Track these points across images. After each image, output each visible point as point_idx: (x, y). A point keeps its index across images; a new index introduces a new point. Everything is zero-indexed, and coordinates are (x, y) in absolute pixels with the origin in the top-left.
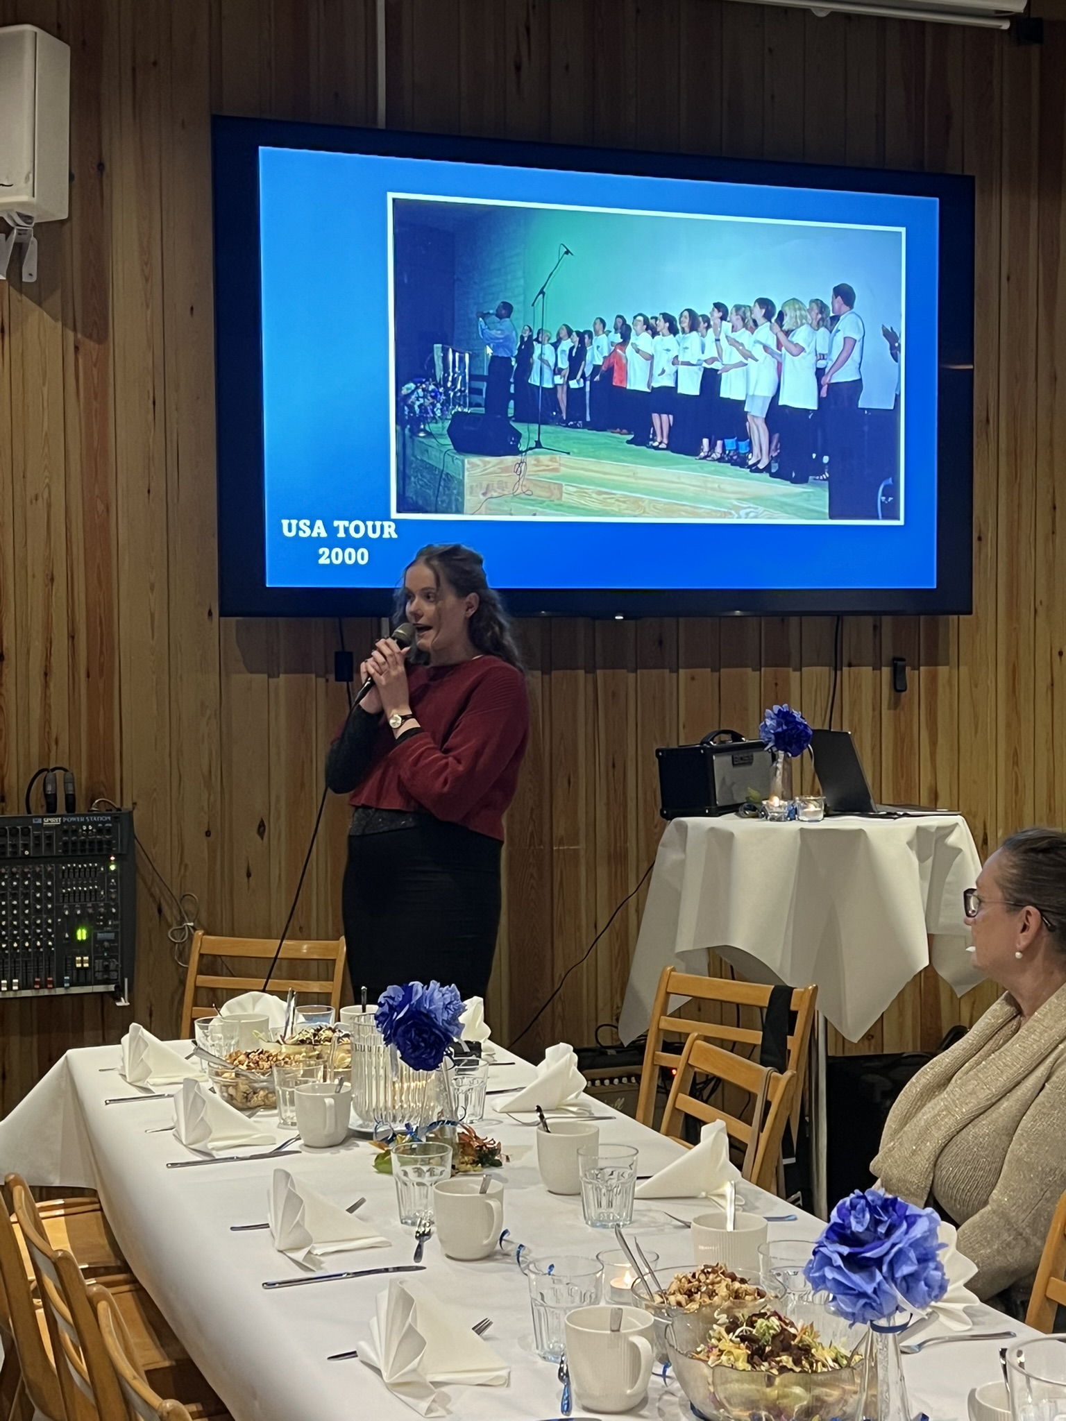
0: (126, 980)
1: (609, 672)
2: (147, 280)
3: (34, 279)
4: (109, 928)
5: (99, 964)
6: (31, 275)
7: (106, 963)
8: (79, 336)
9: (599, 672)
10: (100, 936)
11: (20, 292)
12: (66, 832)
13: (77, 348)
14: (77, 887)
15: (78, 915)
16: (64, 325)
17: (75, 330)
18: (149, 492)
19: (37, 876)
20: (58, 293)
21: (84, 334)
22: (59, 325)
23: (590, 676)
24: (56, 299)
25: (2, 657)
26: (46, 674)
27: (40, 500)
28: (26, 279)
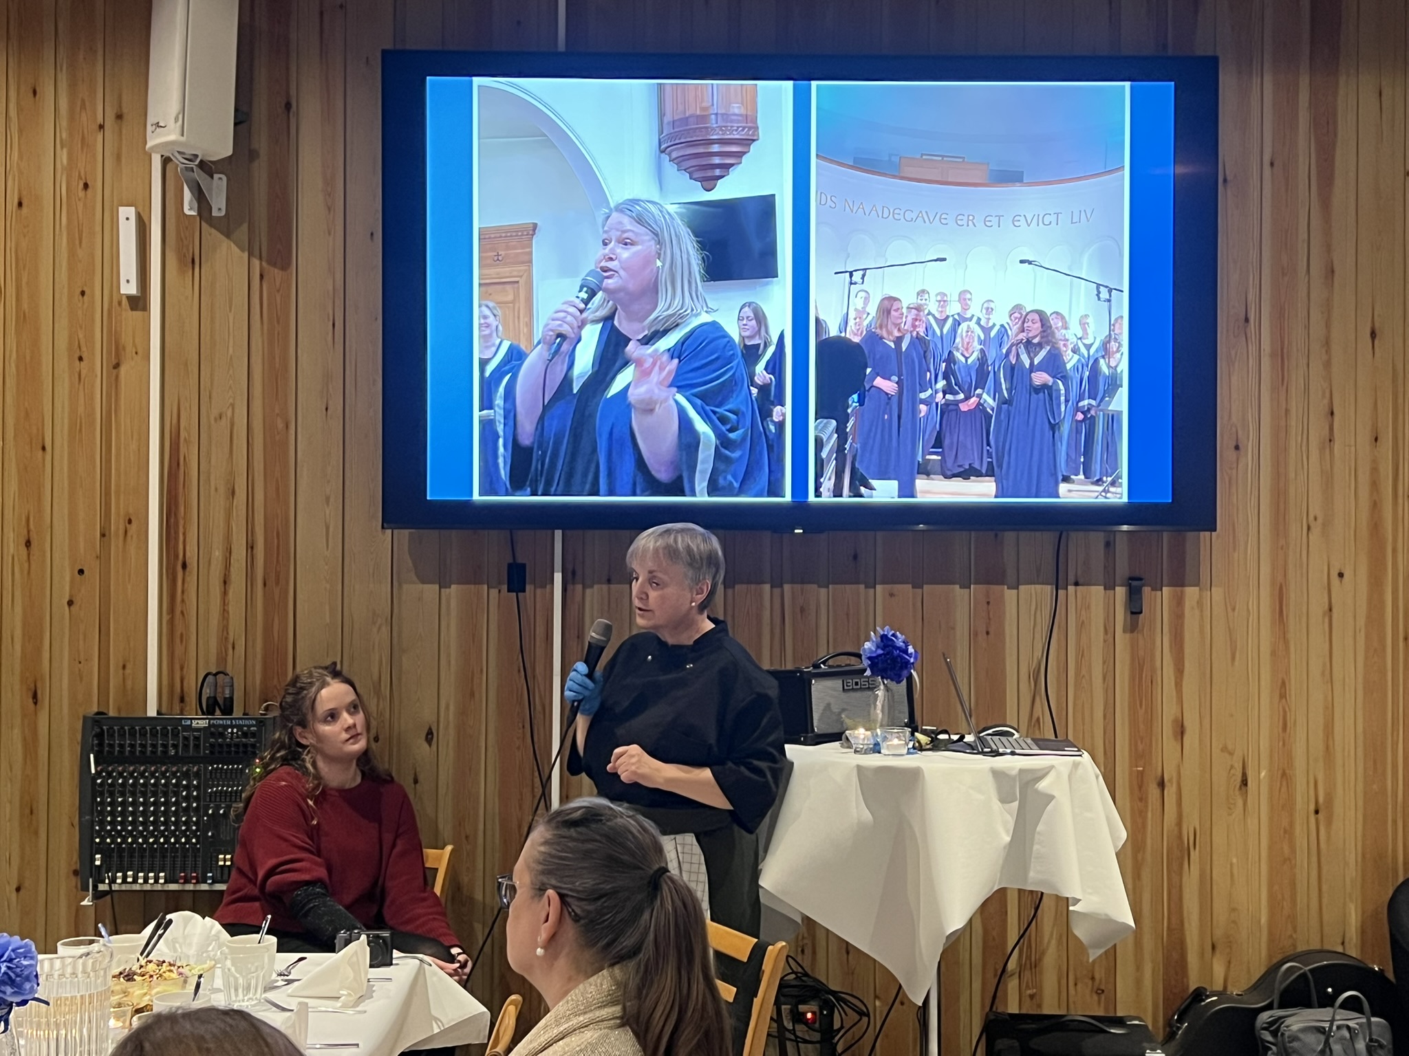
2: (330, 210)
3: (223, 213)
6: (220, 209)
8: (264, 264)
11: (211, 225)
12: (212, 734)
13: (262, 276)
14: (222, 787)
15: (223, 815)
16: (250, 255)
17: (260, 259)
18: (327, 409)
19: (185, 776)
20: (245, 226)
21: (269, 263)
22: (246, 255)
24: (243, 231)
25: (184, 566)
26: (225, 582)
27: (224, 418)
28: (215, 213)
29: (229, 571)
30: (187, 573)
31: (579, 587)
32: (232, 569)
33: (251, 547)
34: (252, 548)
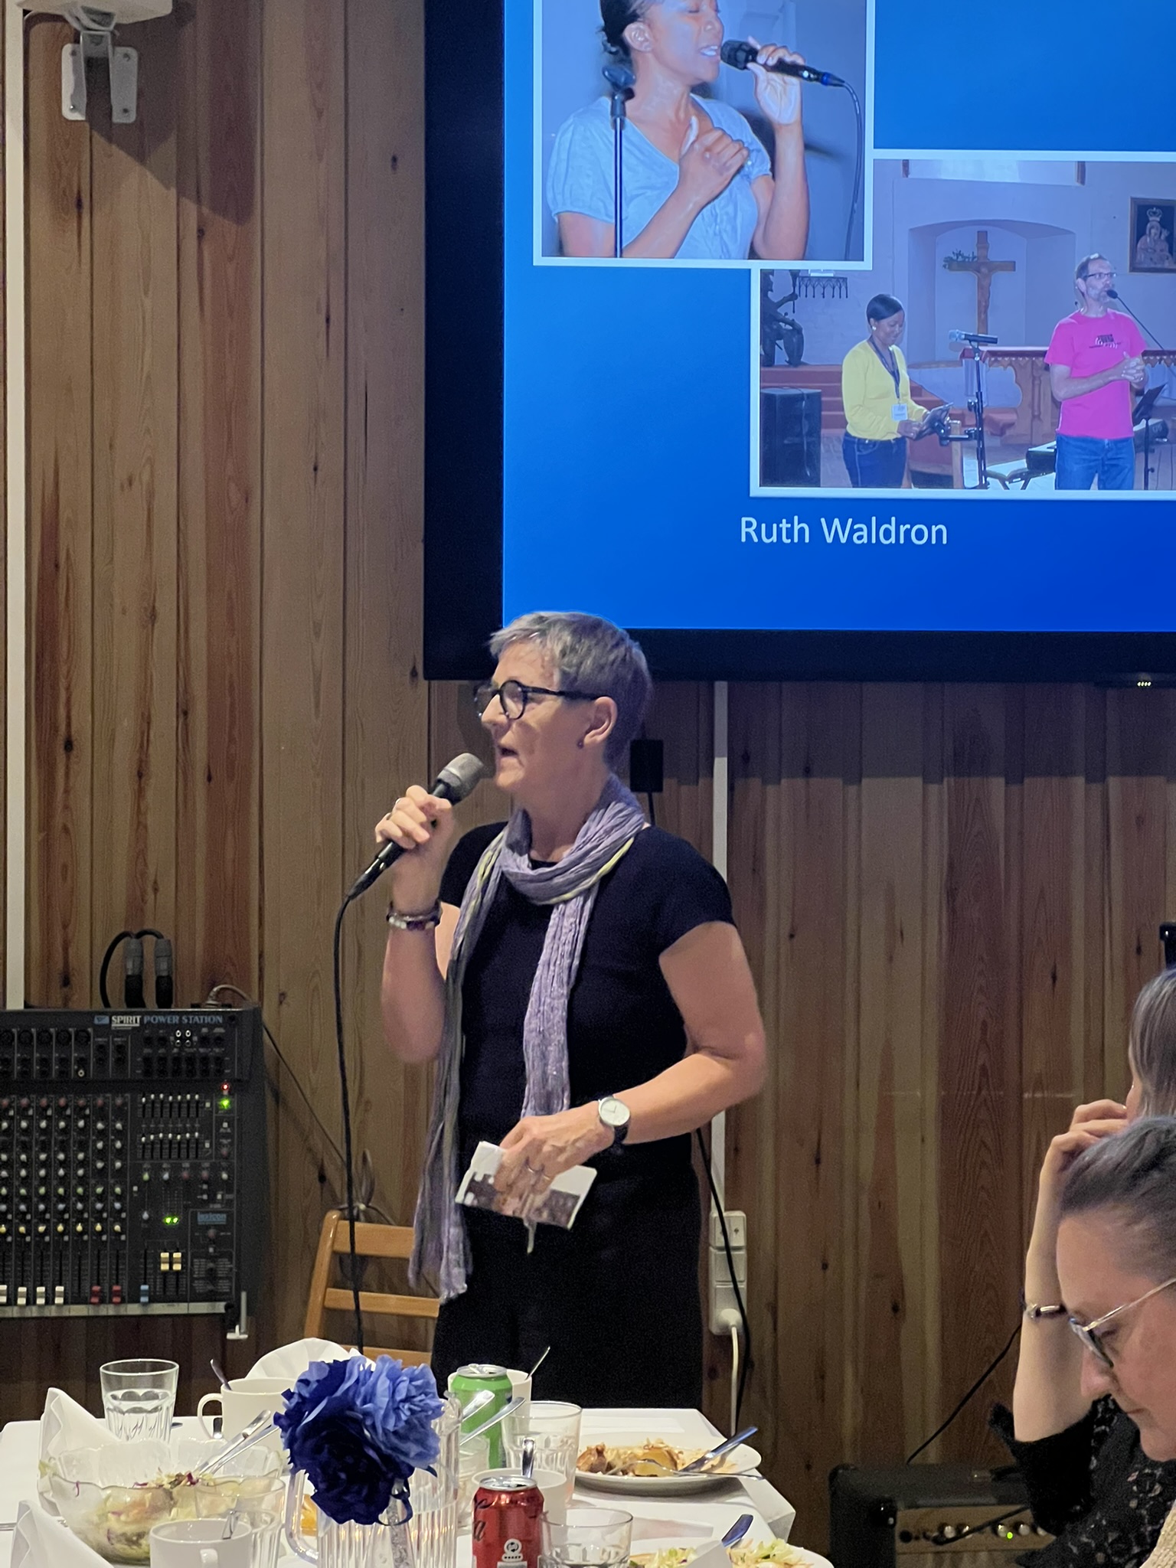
0: (244, 1295)
1: (1132, 781)
2: (320, 114)
3: (132, 117)
4: (218, 1206)
5: (200, 1266)
6: (126, 111)
7: (211, 1265)
8: (206, 210)
9: (1113, 782)
10: (202, 1218)
11: (110, 140)
12: (148, 1041)
13: (201, 232)
14: (166, 1133)
15: (167, 1182)
16: (181, 193)
17: (199, 201)
18: (315, 469)
19: (101, 1114)
20: (172, 140)
21: (214, 209)
22: (173, 191)
23: (1096, 788)
24: (168, 149)
25: (69, 745)
26: (140, 775)
27: (136, 483)
28: (117, 118)
29: (147, 755)
30: (73, 759)
31: (755, 783)
32: (151, 750)
33: (184, 712)
34: (186, 713)
